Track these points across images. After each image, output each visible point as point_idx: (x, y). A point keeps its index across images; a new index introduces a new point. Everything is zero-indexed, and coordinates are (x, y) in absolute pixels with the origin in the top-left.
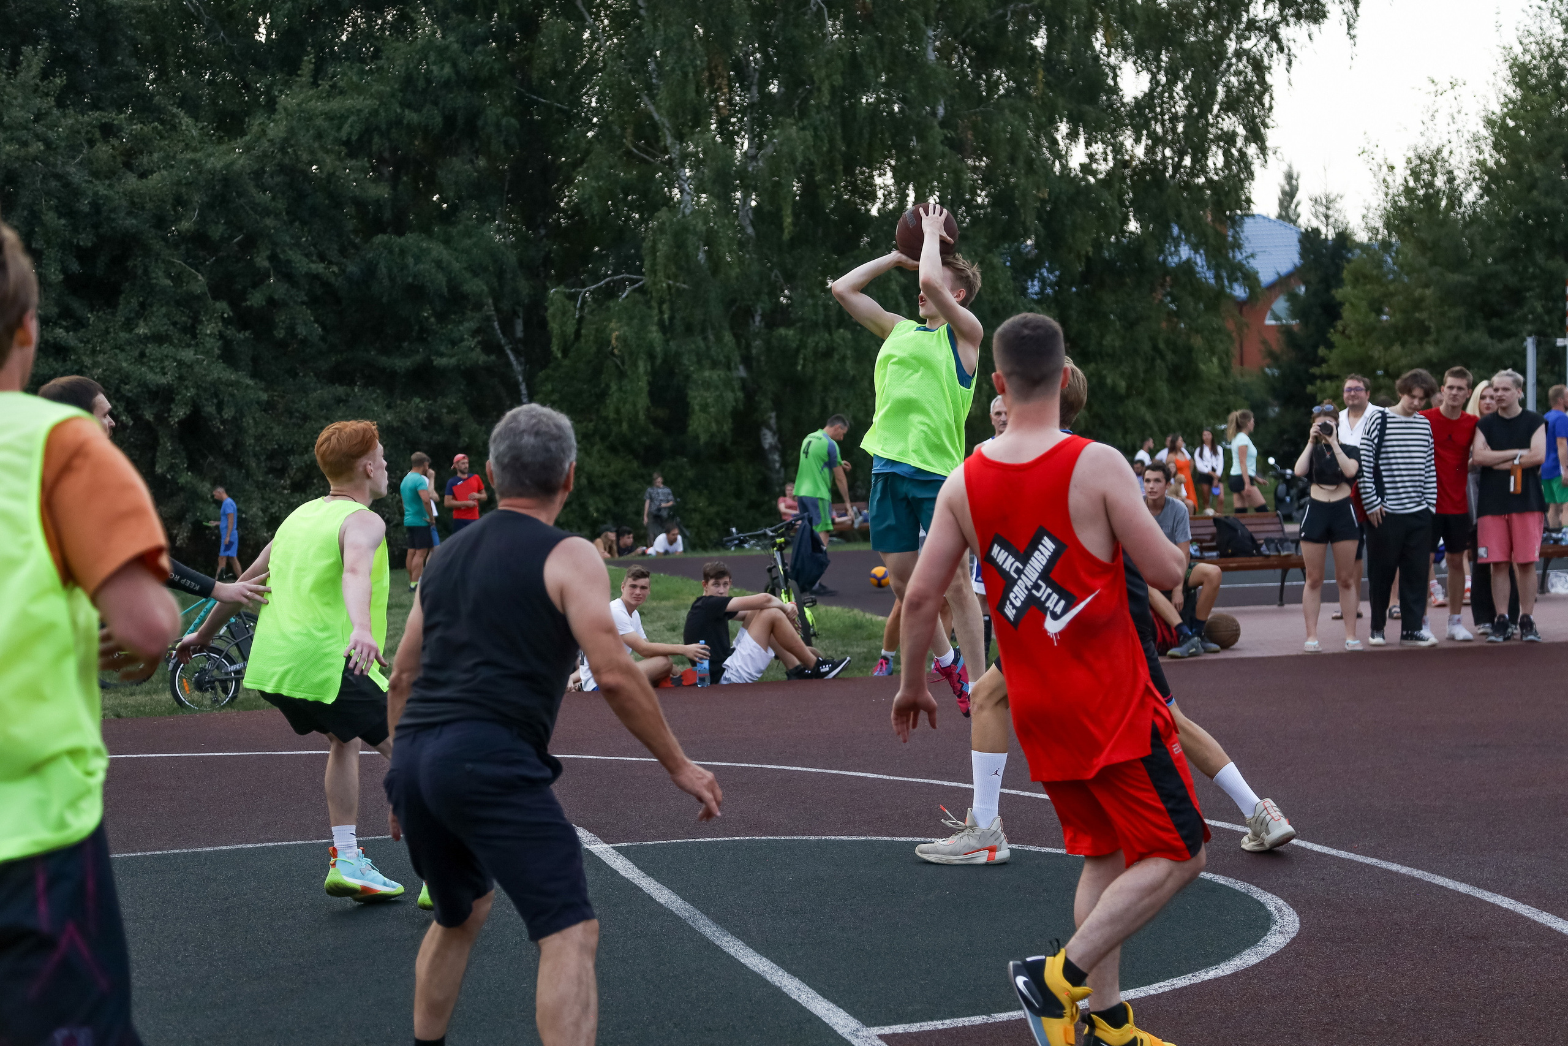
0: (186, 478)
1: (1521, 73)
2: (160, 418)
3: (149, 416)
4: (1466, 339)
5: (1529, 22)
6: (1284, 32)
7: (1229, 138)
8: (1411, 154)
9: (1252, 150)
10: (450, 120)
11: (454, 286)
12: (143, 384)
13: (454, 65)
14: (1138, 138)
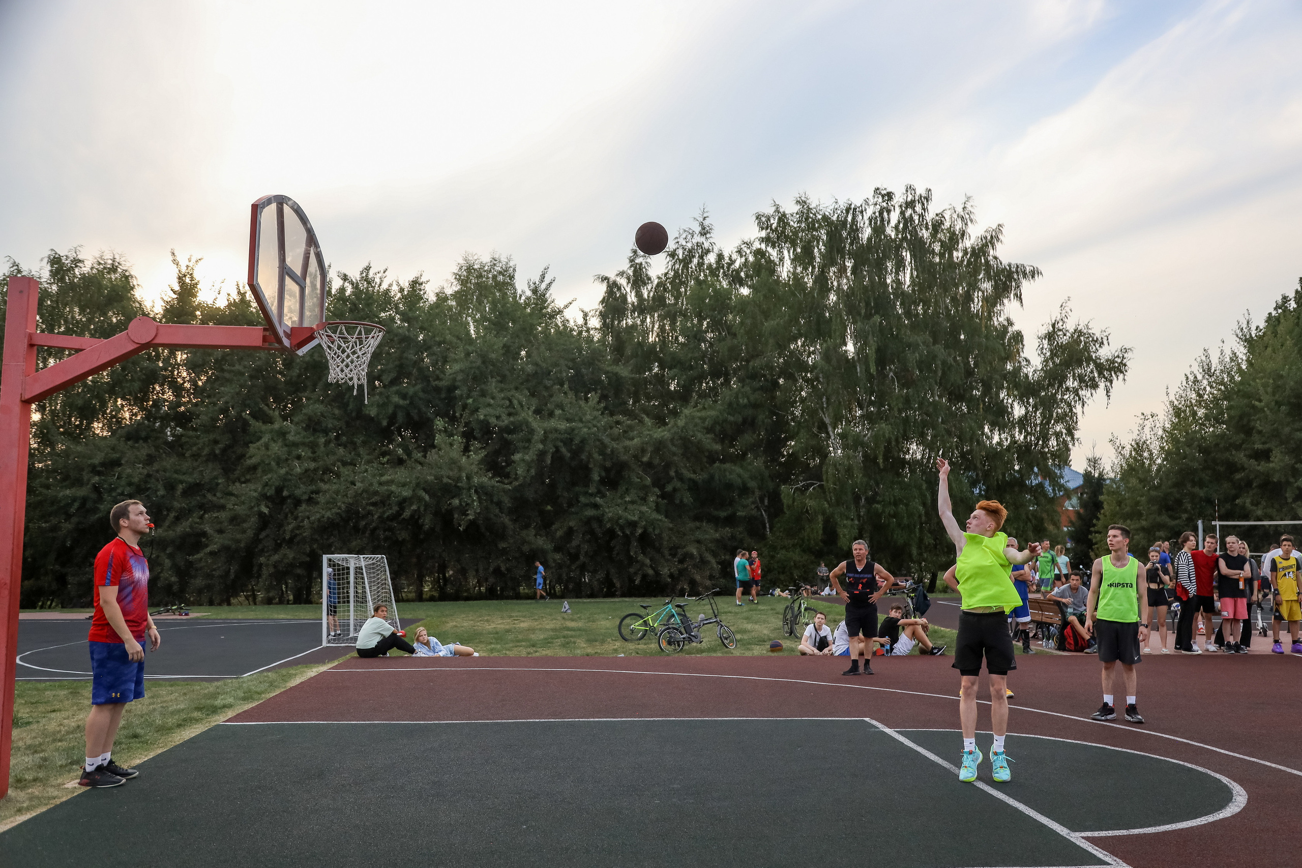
0: (641, 557)
1: (1177, 412)
2: (632, 533)
3: (628, 532)
4: (1158, 519)
5: (1181, 392)
6: (1080, 392)
7: (1058, 435)
8: (1133, 443)
9: (1069, 439)
10: (745, 421)
11: (744, 484)
12: (627, 520)
13: (748, 399)
14: (1020, 432)
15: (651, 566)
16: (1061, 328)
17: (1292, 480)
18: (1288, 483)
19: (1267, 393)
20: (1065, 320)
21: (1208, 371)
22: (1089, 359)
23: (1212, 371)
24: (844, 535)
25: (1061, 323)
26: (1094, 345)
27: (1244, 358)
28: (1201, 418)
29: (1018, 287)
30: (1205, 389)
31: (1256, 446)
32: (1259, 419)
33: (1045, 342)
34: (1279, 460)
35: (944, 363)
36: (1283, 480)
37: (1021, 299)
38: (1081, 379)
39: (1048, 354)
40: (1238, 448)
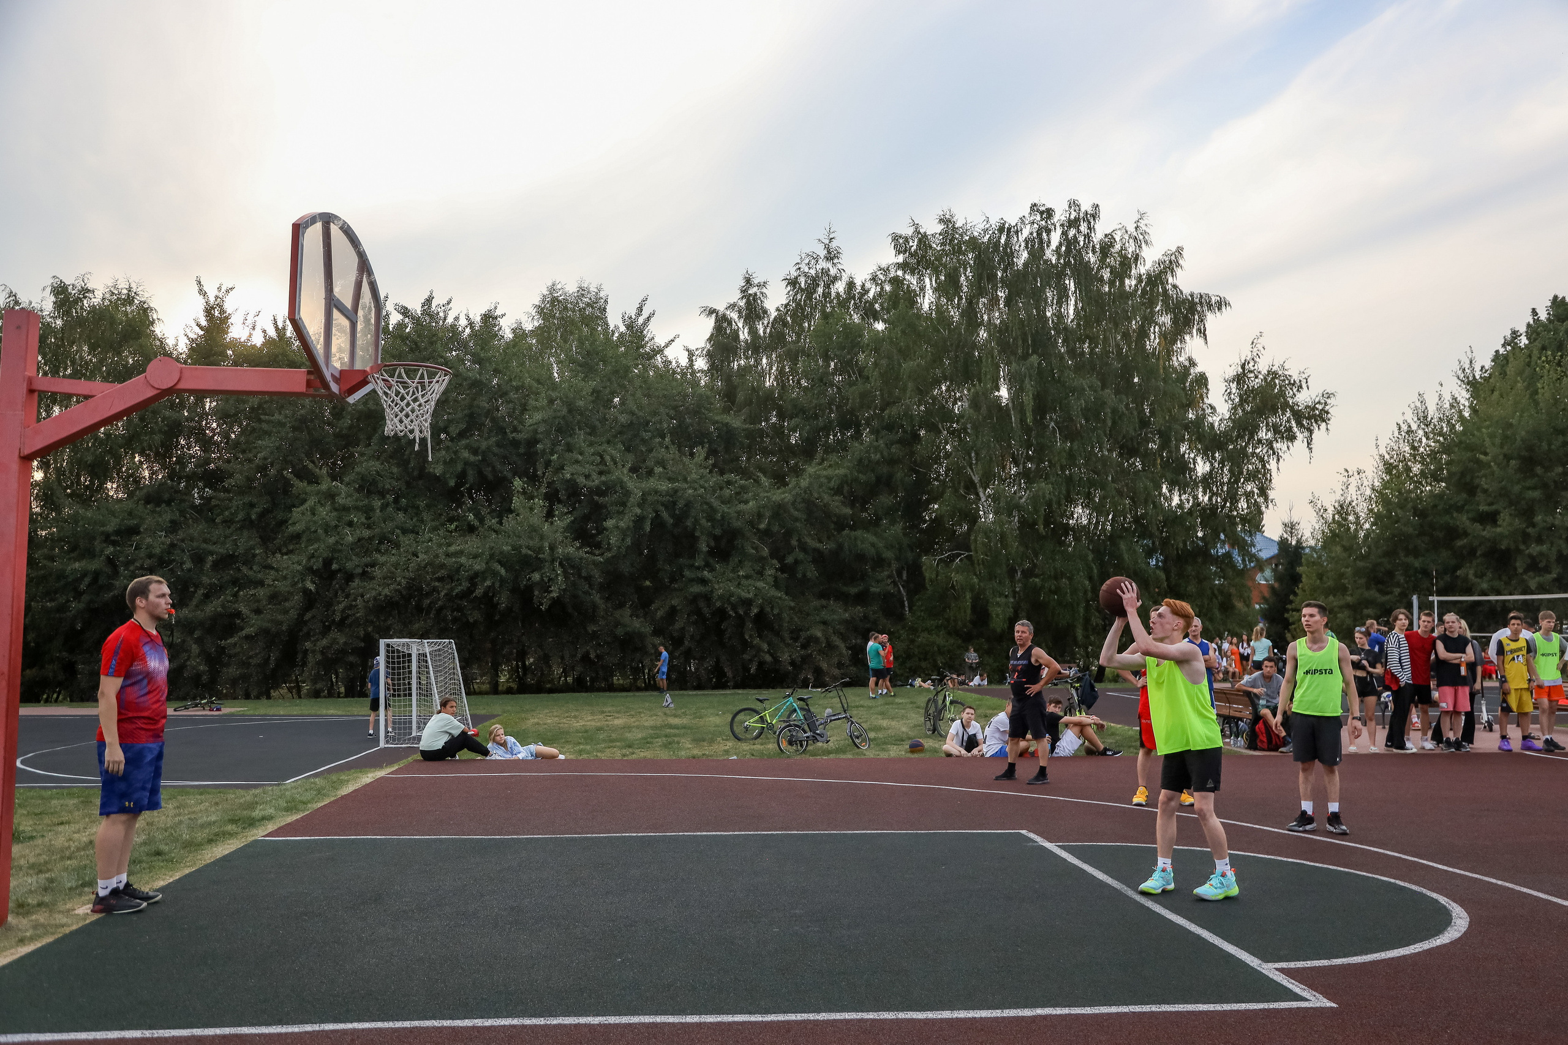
0: (757, 641)
1: (1389, 468)
2: (747, 613)
3: (741, 612)
4: (1366, 594)
5: (1392, 444)
6: (1274, 445)
7: (1248, 495)
8: (1337, 505)
9: (1261, 500)
10: (879, 479)
11: (879, 555)
12: (740, 597)
13: (882, 454)
14: (1205, 493)
15: (769, 652)
16: (1252, 368)
17: (1522, 547)
18: (1518, 551)
19: (1493, 444)
20: (1257, 359)
21: (1424, 420)
22: (1286, 405)
23: (1429, 419)
24: (997, 615)
25: (1252, 364)
26: (1291, 389)
27: (1467, 404)
28: (1416, 475)
29: (1202, 321)
30: (1420, 441)
31: (1481, 508)
32: (1485, 476)
33: (1234, 386)
34: (1507, 523)
35: (1114, 411)
36: (1513, 547)
37: (1205, 335)
38: (1276, 429)
39: (1237, 400)
40: (1460, 509)
